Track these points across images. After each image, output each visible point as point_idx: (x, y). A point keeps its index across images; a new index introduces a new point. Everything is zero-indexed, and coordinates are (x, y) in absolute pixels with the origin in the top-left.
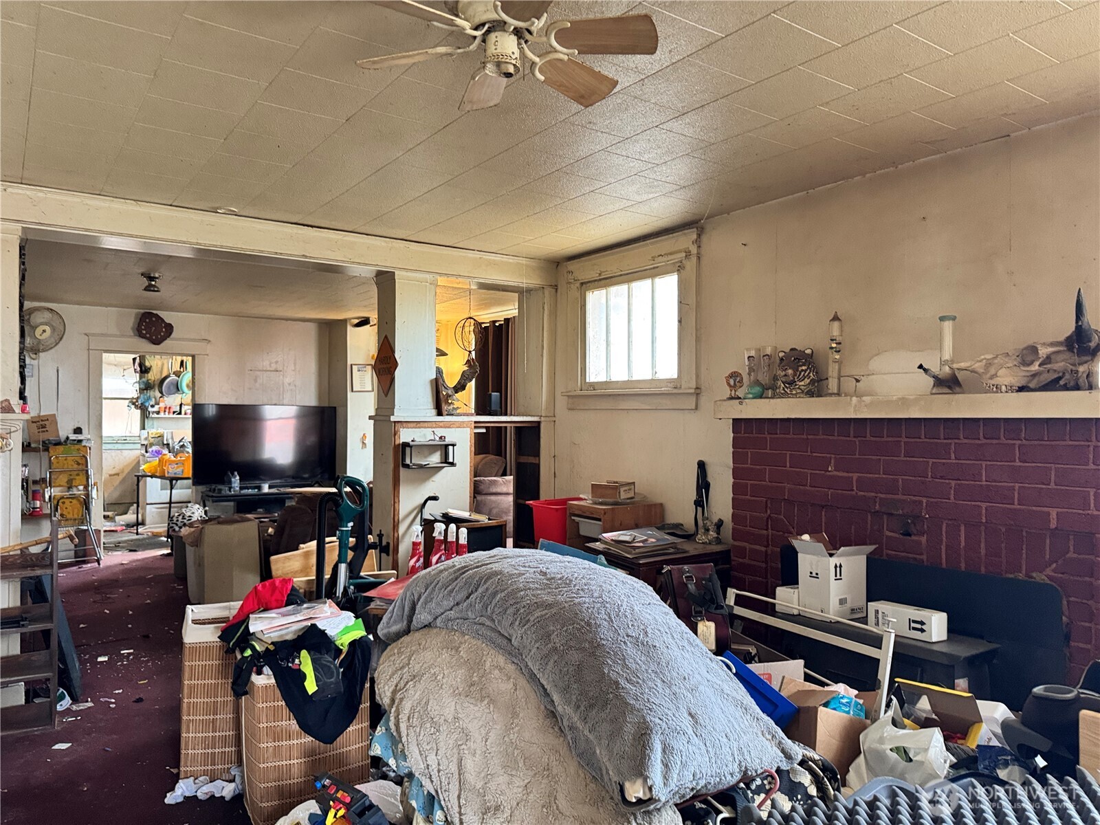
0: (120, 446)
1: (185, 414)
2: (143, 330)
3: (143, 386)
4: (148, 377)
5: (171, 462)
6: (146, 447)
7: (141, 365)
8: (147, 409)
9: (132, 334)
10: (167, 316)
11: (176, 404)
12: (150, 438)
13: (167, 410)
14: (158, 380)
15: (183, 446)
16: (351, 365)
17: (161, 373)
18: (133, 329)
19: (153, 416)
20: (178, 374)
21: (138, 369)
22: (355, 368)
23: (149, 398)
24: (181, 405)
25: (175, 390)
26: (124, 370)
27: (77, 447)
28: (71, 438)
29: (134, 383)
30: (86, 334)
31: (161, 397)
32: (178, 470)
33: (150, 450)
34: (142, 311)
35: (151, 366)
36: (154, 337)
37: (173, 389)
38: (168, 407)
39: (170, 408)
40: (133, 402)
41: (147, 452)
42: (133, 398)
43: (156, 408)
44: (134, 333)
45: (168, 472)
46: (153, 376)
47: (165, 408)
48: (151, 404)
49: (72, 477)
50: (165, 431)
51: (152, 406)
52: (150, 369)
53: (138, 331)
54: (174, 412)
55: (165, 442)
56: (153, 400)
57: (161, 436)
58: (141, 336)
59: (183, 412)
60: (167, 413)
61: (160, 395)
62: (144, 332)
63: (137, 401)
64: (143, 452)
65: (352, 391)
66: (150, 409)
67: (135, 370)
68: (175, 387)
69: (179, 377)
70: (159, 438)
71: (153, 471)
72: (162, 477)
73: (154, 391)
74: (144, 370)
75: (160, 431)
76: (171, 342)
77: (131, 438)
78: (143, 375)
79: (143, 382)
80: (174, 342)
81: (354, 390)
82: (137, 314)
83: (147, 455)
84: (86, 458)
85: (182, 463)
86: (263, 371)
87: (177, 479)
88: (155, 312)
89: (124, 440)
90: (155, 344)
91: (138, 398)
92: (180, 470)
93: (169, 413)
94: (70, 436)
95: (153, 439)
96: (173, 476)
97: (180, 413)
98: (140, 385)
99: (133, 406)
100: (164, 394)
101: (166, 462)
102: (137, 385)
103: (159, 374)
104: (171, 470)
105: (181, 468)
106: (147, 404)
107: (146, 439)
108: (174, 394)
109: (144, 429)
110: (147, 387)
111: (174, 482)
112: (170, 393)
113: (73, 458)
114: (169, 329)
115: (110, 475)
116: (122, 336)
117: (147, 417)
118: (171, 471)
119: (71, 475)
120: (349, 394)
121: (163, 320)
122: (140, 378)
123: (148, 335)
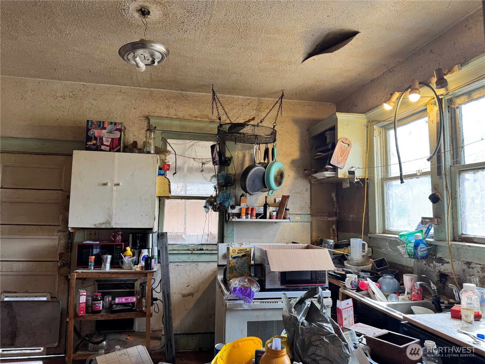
0: (195, 258)
1: (271, 217)
3: (222, 181)
4: (228, 171)
7: (220, 154)
8: (226, 211)
11: (259, 205)
12: (230, 258)
13: (250, 212)
19: (234, 220)
21: (217, 158)
23: (228, 198)
24: (265, 205)
25: (261, 184)
26: (203, 164)
29: (212, 177)
31: (243, 195)
35: (232, 157)
37: (258, 183)
38: (251, 207)
39: (252, 210)
40: (211, 202)
42: (211, 197)
43: (236, 211)
46: (233, 169)
47: (247, 209)
51: (233, 207)
52: (230, 160)
54: (257, 216)
56: (234, 199)
60: (249, 216)
61: (242, 192)
63: (215, 201)
66: (230, 211)
67: (214, 160)
68: (261, 181)
69: (265, 168)
70: (243, 258)
73: (235, 188)
74: (223, 161)
75: (245, 245)
77: (207, 247)
78: (223, 167)
79: (223, 176)
89: (199, 250)
93: (252, 216)
95: (234, 261)
97: (264, 217)
99: (210, 208)
100: (247, 190)
102: (216, 180)
103: (240, 168)
106: (226, 204)
107: (225, 257)
108: (258, 190)
109: (223, 242)
110: (226, 183)
115: (184, 296)
117: (226, 221)
122: (220, 172)
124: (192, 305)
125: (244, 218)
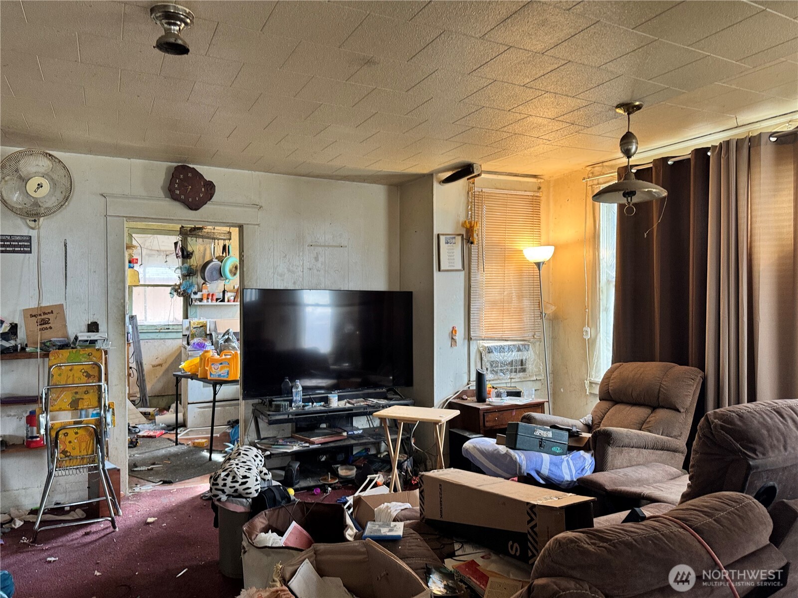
0: (162, 336)
1: (228, 301)
2: (177, 189)
3: (185, 272)
4: (190, 263)
5: (214, 362)
6: (188, 338)
7: (182, 249)
8: (190, 296)
9: (164, 197)
10: (208, 172)
11: (219, 291)
12: (192, 329)
13: (210, 297)
14: (200, 265)
15: (227, 340)
16: (438, 236)
17: (204, 257)
18: (163, 188)
19: (196, 304)
20: (220, 259)
21: (180, 254)
22: (442, 239)
23: (191, 285)
24: (224, 292)
25: (218, 275)
26: (166, 256)
27: (88, 350)
28: (80, 338)
29: (176, 269)
30: (102, 195)
31: (204, 284)
32: (222, 372)
33: (192, 342)
34: (175, 164)
35: (193, 251)
36: (190, 200)
37: (216, 274)
38: (211, 294)
39: (213, 295)
40: (176, 289)
41: (188, 344)
42: (176, 285)
43: (199, 296)
44: (165, 196)
45: (211, 374)
46: (196, 261)
47: (208, 295)
48: (193, 291)
49: (78, 396)
50: (208, 321)
51: (195, 293)
52: (192, 254)
53: (170, 190)
54: (217, 300)
55: (208, 332)
56: (196, 286)
57: (204, 326)
58: (174, 198)
59: (226, 299)
60: (210, 300)
61: (203, 281)
62: (178, 192)
63: (179, 288)
64: (185, 343)
65: (439, 270)
66: (193, 296)
67: (177, 254)
68: (218, 272)
69: (222, 263)
70: (201, 328)
71: (193, 371)
72: (204, 379)
73: (197, 277)
74: (186, 255)
75: (203, 320)
76: (212, 206)
77: (174, 327)
78: (186, 260)
79: (186, 268)
80: (215, 207)
81: (442, 268)
82: (168, 168)
83: (189, 348)
84: (100, 368)
85: (228, 362)
86: (324, 246)
87: (222, 383)
88: (191, 166)
89: (166, 329)
90: (191, 209)
91: (181, 284)
92: (225, 370)
93: (212, 300)
94: (79, 335)
95: (194, 330)
96: (217, 378)
97: (223, 300)
98: (181, 271)
99: (175, 294)
100: (207, 280)
101: (208, 359)
102: (179, 271)
103: (201, 260)
104: (214, 372)
105: (226, 370)
106: (189, 291)
107: (188, 329)
108: (216, 280)
109: (187, 318)
110: (189, 273)
111: (218, 387)
112: (213, 279)
113: (81, 367)
114: (210, 188)
115: (154, 366)
116: (151, 198)
117: (190, 305)
118: (216, 372)
119: (76, 393)
120: (436, 274)
121: (201, 176)
122: (183, 264)
123: (182, 197)
124: (161, 373)
125: (205, 302)
